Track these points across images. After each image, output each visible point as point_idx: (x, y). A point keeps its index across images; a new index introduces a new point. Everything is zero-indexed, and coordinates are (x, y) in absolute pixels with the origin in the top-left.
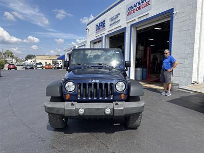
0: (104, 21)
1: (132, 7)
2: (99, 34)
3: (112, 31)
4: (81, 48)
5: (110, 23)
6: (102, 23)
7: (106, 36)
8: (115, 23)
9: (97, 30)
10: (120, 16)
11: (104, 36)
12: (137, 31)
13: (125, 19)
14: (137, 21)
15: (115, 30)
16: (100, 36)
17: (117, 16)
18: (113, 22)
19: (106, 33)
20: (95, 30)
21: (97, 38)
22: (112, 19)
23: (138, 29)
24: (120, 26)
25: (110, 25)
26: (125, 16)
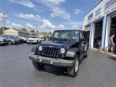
0: (92, 14)
1: (108, 3)
2: (89, 22)
3: (96, 19)
4: (80, 30)
5: (95, 14)
6: (91, 15)
7: (93, 22)
8: (98, 14)
9: (88, 19)
10: (101, 10)
11: (91, 22)
12: (111, 18)
13: (104, 11)
14: (111, 11)
15: (98, 19)
16: (90, 23)
17: (99, 10)
18: (97, 13)
19: (93, 20)
20: (87, 19)
21: (88, 24)
22: (96, 12)
23: (112, 17)
24: (101, 16)
25: (95, 16)
26: (104, 9)
